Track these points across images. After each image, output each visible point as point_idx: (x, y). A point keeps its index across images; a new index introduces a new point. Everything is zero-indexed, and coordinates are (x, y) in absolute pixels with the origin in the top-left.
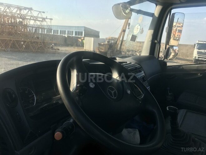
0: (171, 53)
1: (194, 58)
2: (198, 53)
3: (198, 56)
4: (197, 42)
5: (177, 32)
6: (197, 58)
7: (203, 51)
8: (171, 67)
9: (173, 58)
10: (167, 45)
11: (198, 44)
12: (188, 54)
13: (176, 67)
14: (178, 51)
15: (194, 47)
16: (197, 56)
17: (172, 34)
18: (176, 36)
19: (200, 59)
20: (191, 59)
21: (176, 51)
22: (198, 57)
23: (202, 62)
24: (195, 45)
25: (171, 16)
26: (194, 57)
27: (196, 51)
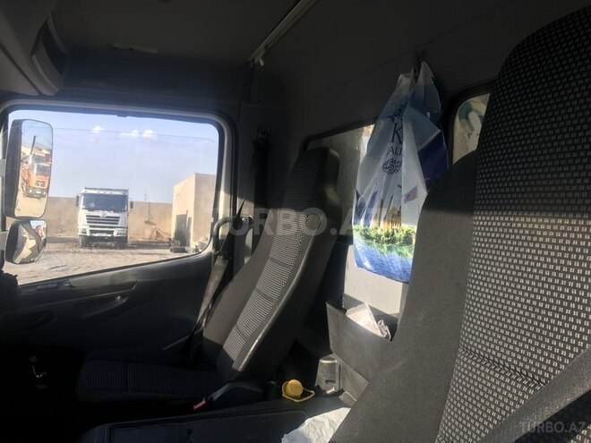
0: (25, 238)
1: (80, 234)
2: (91, 219)
3: (91, 226)
4: (83, 191)
5: (35, 172)
6: (88, 234)
7: (100, 213)
8: (32, 290)
9: (32, 256)
10: (7, 218)
11: (85, 195)
12: (63, 223)
13: (50, 286)
14: (46, 230)
15: (77, 205)
16: (88, 229)
17: (21, 181)
18: (33, 184)
19: (97, 235)
20: (71, 237)
21: (40, 232)
22: (91, 231)
23: (103, 243)
24: (78, 197)
25: (9, 130)
26: (80, 231)
27: (83, 214)
